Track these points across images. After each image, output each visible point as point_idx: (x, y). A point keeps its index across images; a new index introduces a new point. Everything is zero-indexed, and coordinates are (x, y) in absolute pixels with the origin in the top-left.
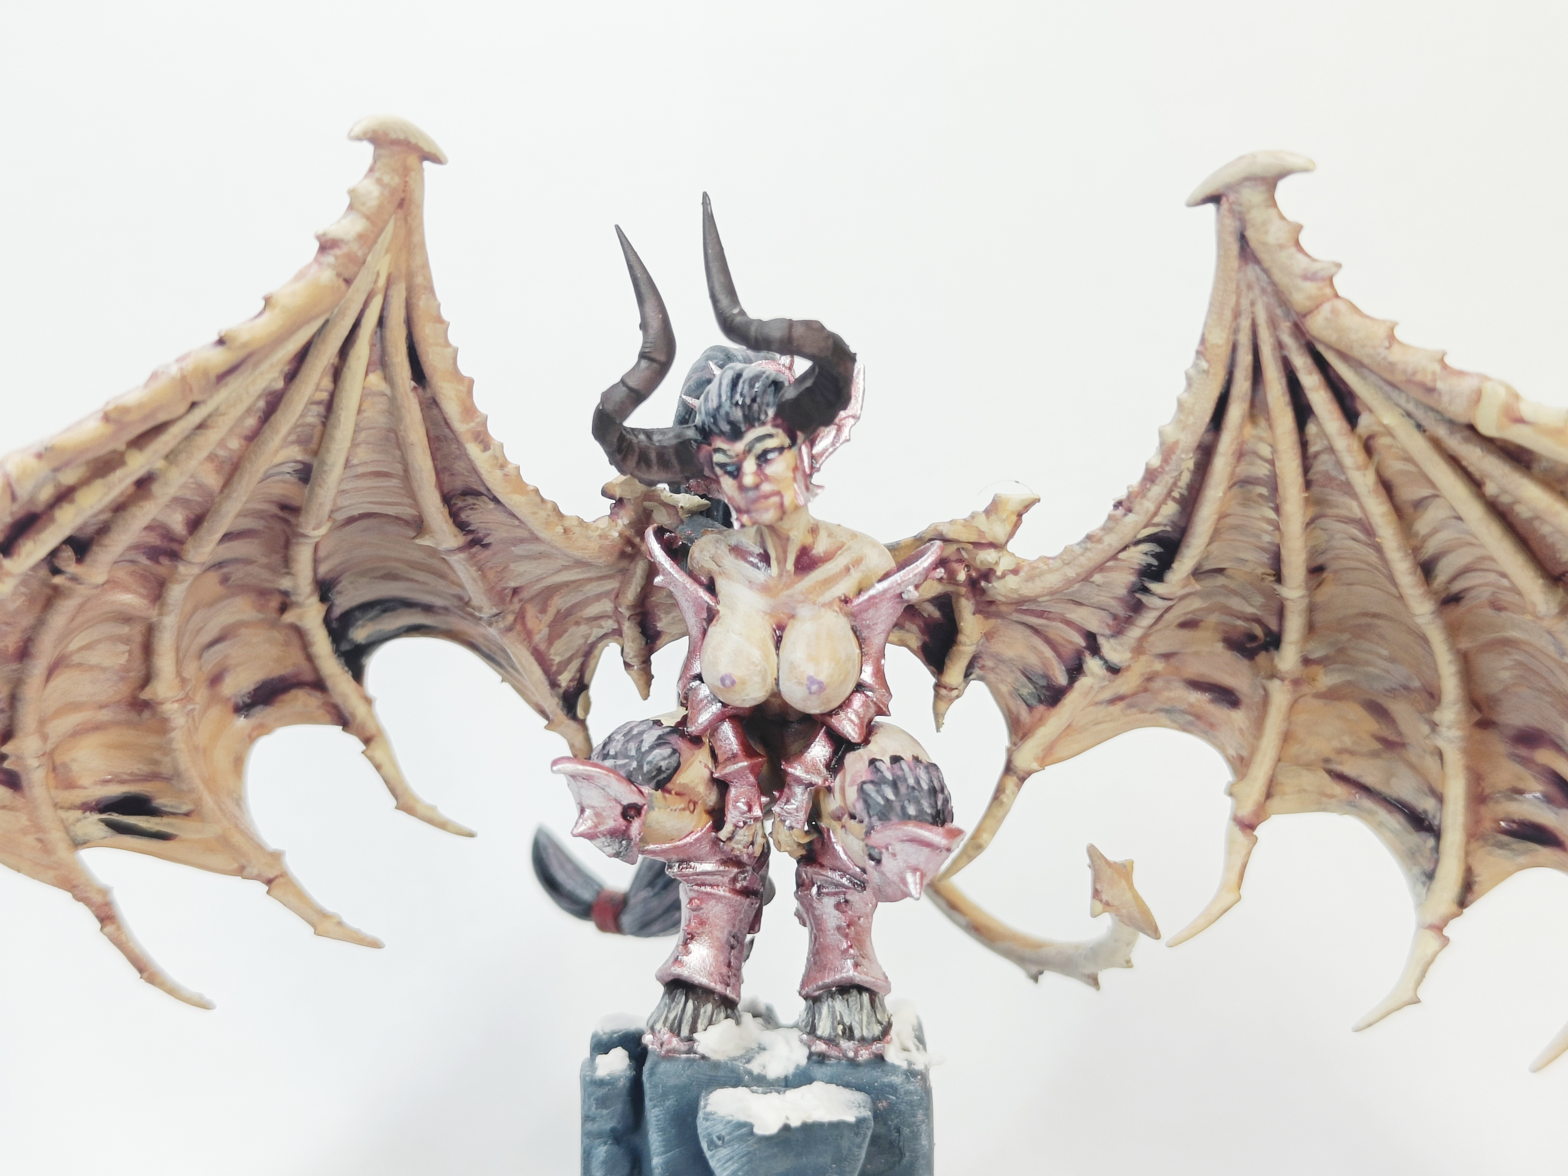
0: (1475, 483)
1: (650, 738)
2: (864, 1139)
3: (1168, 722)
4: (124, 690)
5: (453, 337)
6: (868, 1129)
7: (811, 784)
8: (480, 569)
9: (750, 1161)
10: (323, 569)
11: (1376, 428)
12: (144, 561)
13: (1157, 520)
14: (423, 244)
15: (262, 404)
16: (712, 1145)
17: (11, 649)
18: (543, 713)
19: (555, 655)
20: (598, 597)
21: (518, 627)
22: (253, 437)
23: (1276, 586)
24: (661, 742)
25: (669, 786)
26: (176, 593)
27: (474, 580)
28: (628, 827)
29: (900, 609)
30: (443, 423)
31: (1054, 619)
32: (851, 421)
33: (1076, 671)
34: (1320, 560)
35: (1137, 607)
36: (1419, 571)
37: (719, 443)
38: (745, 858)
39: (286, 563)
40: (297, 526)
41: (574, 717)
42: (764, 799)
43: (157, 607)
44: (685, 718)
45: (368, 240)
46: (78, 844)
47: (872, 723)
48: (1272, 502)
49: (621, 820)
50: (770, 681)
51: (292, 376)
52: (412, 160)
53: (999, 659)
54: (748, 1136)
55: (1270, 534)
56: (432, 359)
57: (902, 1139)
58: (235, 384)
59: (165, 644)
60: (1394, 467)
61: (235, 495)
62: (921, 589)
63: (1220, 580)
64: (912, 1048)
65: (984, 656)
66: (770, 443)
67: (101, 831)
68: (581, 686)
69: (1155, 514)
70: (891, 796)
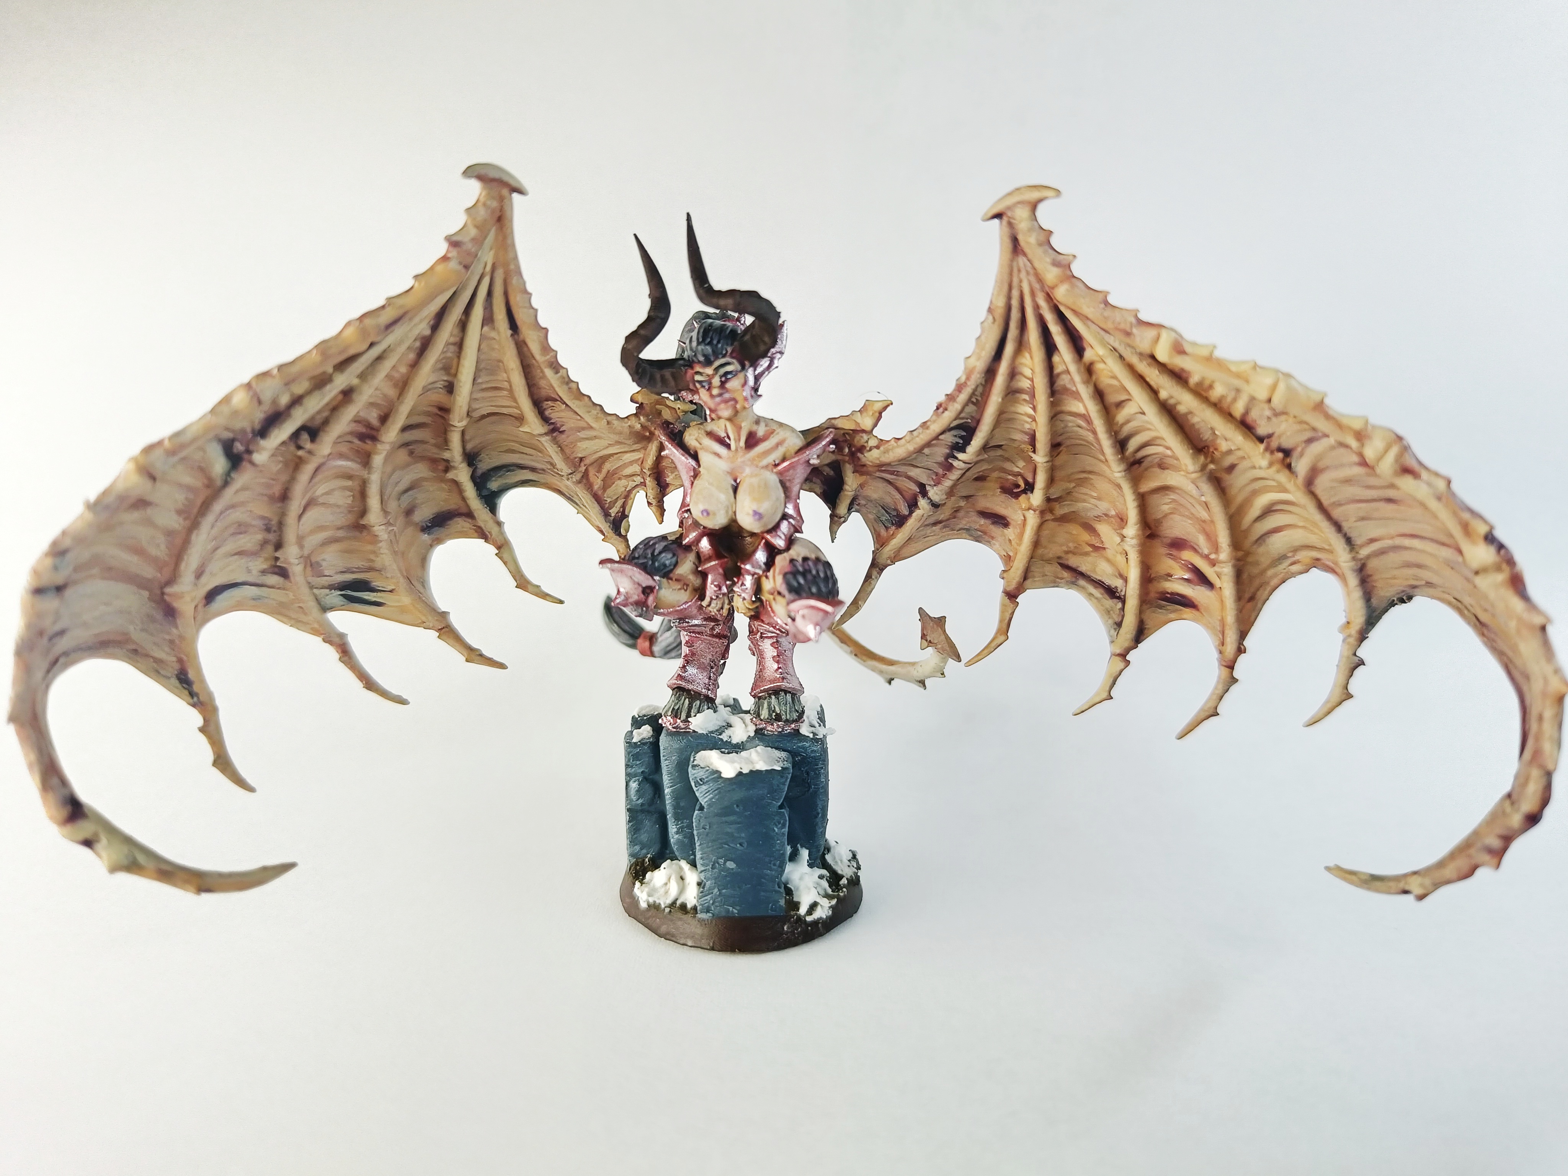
0: (1153, 392)
1: (659, 547)
2: (786, 780)
3: (968, 536)
4: (350, 519)
5: (535, 303)
6: (789, 774)
7: (755, 574)
8: (559, 446)
9: (720, 793)
10: (469, 446)
11: (1095, 358)
12: (356, 441)
13: (962, 415)
14: (513, 245)
15: (418, 344)
16: (696, 783)
17: (277, 494)
18: (601, 532)
19: (608, 497)
20: (631, 463)
21: (584, 481)
22: (415, 365)
23: (1032, 455)
24: (665, 549)
25: (671, 575)
26: (378, 460)
27: (557, 453)
28: (646, 600)
29: (809, 470)
30: (531, 356)
31: (901, 476)
32: (778, 355)
33: (913, 505)
34: (1059, 439)
35: (950, 467)
36: (1118, 446)
37: (698, 368)
38: (719, 617)
39: (445, 444)
40: (449, 420)
41: (620, 535)
42: (728, 583)
43: (367, 469)
44: (682, 534)
45: (479, 241)
46: (325, 609)
47: (793, 538)
48: (1031, 404)
49: (643, 596)
50: (730, 513)
51: (436, 327)
52: (505, 192)
53: (869, 500)
54: (718, 778)
55: (1030, 424)
56: (521, 316)
57: (809, 778)
58: (398, 332)
59: (373, 491)
60: (1105, 381)
61: (406, 401)
62: (821, 457)
63: (999, 452)
64: (817, 725)
65: (860, 498)
66: (729, 368)
67: (340, 601)
68: (623, 516)
69: (962, 411)
70: (802, 581)
